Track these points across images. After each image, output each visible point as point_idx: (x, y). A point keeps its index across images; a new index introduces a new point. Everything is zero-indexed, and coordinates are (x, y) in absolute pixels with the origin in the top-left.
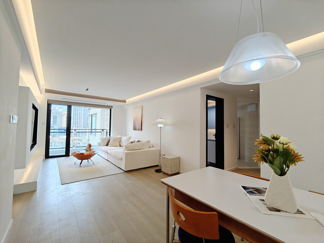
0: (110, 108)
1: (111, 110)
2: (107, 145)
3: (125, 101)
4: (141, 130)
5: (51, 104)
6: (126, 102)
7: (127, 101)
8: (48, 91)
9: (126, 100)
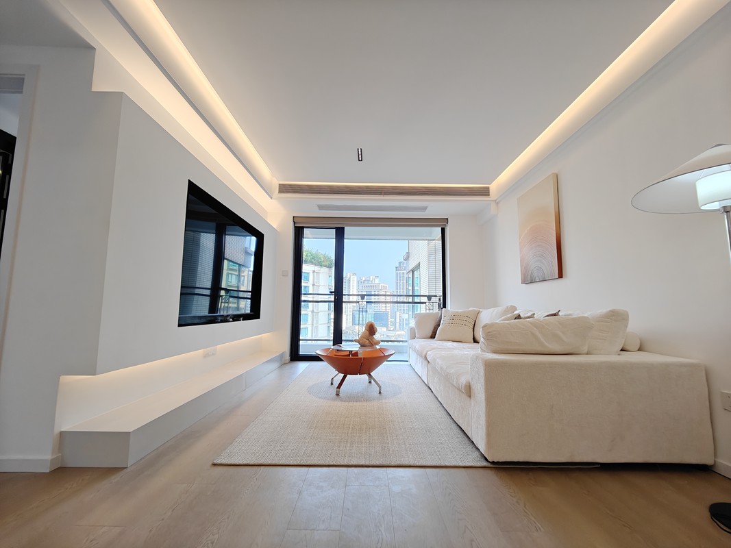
0: (442, 223)
1: (443, 231)
2: (433, 337)
3: (485, 192)
4: (561, 276)
5: (303, 228)
6: (488, 195)
7: (493, 187)
8: (284, 189)
9: (488, 188)
